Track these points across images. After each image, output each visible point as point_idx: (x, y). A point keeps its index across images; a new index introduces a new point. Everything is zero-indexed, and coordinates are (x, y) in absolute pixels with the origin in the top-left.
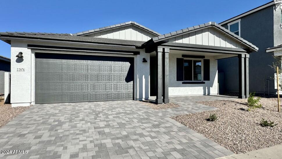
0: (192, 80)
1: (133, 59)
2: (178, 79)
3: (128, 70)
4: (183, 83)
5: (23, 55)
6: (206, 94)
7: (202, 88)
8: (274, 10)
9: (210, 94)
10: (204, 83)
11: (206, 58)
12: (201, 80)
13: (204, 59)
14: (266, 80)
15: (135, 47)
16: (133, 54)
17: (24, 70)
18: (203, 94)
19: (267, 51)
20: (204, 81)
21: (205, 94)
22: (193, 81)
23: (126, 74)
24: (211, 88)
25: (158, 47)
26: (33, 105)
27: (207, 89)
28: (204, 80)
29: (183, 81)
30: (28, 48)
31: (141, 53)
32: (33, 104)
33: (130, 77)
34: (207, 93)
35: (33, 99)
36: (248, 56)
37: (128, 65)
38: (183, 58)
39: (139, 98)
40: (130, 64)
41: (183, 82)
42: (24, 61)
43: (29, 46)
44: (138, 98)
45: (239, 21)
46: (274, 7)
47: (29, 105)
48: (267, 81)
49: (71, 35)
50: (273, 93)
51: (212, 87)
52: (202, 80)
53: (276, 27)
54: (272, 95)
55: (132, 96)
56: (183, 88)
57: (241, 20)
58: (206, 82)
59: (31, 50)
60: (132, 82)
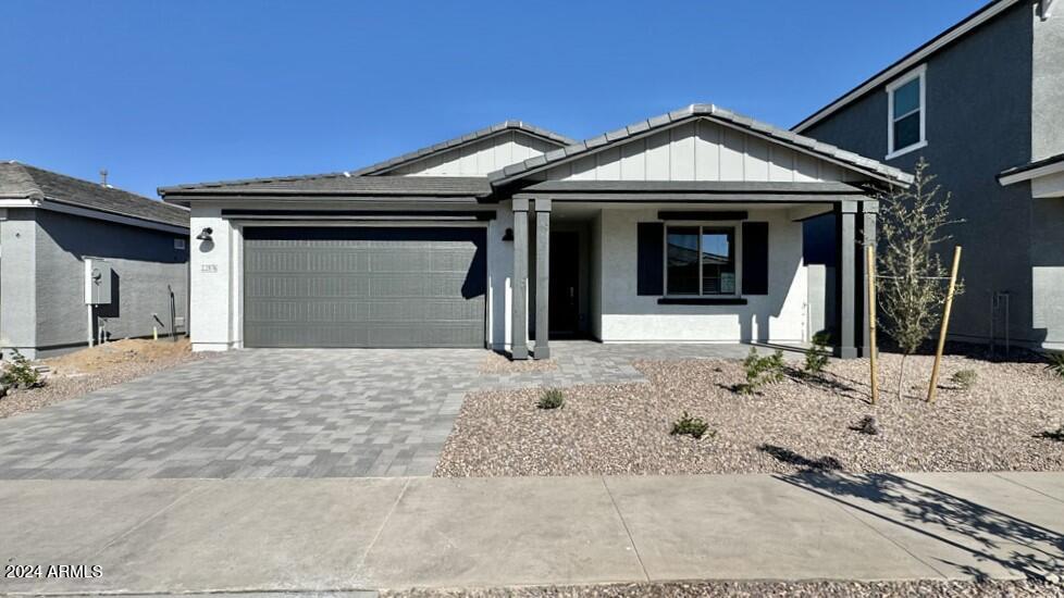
0: (698, 293)
1: (484, 230)
2: (643, 289)
3: (469, 265)
4: (660, 302)
5: (212, 235)
6: (751, 339)
7: (736, 317)
8: (1036, 19)
9: (768, 339)
10: (744, 302)
11: (751, 219)
12: (734, 293)
13: (745, 221)
14: (999, 295)
15: (474, 199)
16: (474, 218)
17: (215, 268)
18: (739, 338)
19: (1004, 181)
20: (743, 297)
21: (746, 340)
22: (701, 296)
23: (465, 276)
24: (772, 319)
25: (514, 196)
26: (235, 350)
27: (757, 322)
28: (744, 292)
29: (661, 293)
30: (224, 219)
31: (499, 214)
32: (236, 346)
33: (475, 284)
34: (755, 336)
35: (237, 335)
36: (871, 205)
37: (470, 248)
38: (662, 221)
39: (494, 343)
40: (475, 248)
41: (661, 297)
42: (216, 246)
43: (225, 213)
44: (491, 341)
45: (921, 71)
46: (1035, 6)
47: (224, 348)
48: (1000, 298)
49: (344, 176)
50: (1026, 345)
51: (777, 315)
52: (737, 293)
53: (1041, 85)
54: (1021, 349)
55: (481, 338)
56: (659, 317)
57: (928, 66)
58: (752, 299)
59: (231, 223)
60: (483, 296)
